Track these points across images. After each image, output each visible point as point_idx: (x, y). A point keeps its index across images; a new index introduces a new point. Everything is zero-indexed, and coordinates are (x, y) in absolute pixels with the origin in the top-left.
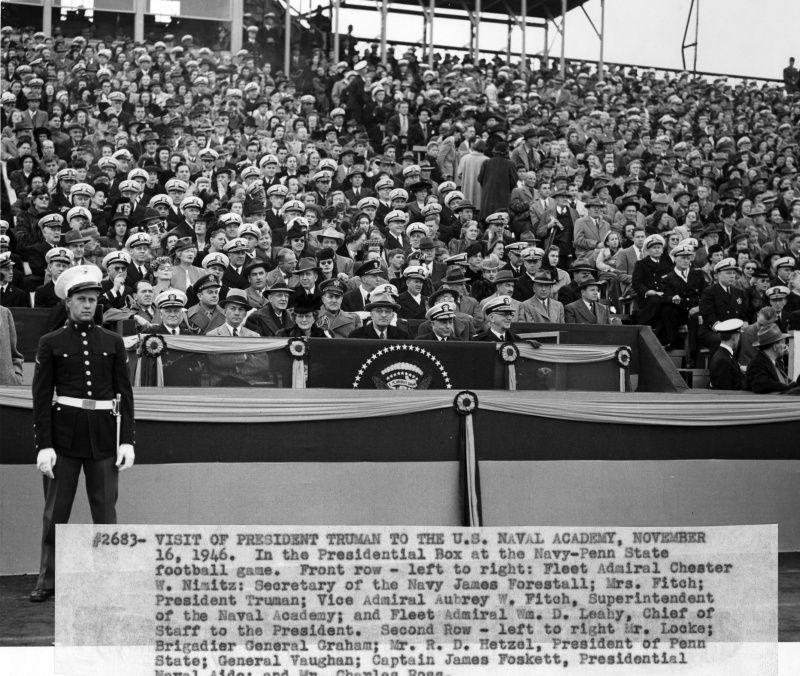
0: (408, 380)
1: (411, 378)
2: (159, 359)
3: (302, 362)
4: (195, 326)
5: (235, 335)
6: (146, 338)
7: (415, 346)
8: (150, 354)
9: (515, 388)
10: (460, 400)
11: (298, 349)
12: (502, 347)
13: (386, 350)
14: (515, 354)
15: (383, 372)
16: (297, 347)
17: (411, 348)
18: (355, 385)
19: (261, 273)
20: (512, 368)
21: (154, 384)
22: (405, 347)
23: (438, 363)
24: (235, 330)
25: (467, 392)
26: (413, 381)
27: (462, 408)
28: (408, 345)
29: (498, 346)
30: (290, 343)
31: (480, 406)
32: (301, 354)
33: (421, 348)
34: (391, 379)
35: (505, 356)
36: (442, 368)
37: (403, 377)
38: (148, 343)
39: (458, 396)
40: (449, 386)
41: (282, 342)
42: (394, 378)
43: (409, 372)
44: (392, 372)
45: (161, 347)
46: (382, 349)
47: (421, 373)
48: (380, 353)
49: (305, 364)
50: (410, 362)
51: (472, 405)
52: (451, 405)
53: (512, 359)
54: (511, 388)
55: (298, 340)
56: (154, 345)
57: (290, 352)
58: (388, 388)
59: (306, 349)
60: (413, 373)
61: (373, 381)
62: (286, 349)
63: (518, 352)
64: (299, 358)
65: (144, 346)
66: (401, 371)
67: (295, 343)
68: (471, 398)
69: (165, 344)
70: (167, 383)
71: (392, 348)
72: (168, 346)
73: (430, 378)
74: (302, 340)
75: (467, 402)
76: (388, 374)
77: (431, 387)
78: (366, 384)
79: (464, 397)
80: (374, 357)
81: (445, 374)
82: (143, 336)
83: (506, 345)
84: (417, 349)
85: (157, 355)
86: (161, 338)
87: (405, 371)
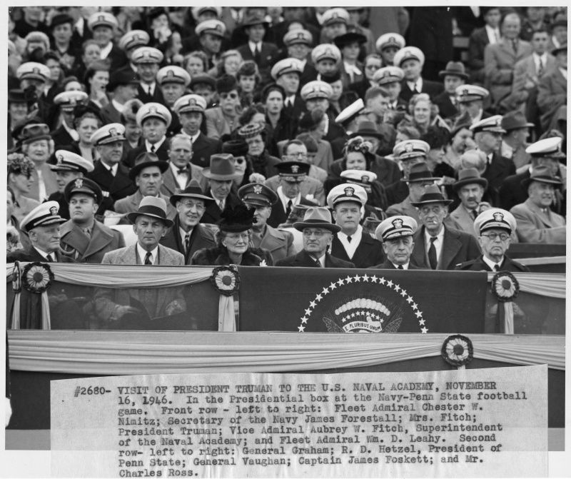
0: (370, 322)
1: (374, 319)
2: (45, 296)
3: (231, 299)
4: (70, 247)
5: (148, 263)
6: (28, 268)
7: (379, 276)
8: (33, 289)
9: (512, 333)
10: (450, 346)
11: (226, 281)
12: (495, 279)
13: (341, 282)
14: (513, 287)
15: (337, 312)
16: (225, 278)
17: (374, 279)
18: (301, 328)
19: (155, 175)
20: (508, 306)
21: (39, 326)
22: (366, 278)
23: (410, 300)
24: (149, 255)
25: (458, 337)
26: (377, 324)
27: (452, 357)
28: (370, 275)
29: (490, 277)
30: (215, 272)
31: (476, 355)
32: (231, 287)
33: (387, 279)
34: (348, 321)
35: (500, 290)
36: (415, 306)
37: (364, 318)
38: (31, 274)
39: (447, 342)
40: (424, 330)
41: (204, 273)
42: (353, 319)
43: (371, 311)
44: (349, 312)
45: (46, 279)
46: (335, 281)
47: (387, 312)
48: (333, 286)
49: (235, 300)
50: (372, 298)
51: (466, 354)
52: (439, 353)
53: (509, 294)
54: (507, 332)
55: (225, 269)
56: (38, 277)
57: (215, 286)
58: (343, 332)
59: (237, 282)
60: (377, 313)
61: (323, 322)
62: (210, 282)
63: (517, 285)
64: (227, 293)
65: (24, 278)
66: (360, 310)
67: (222, 274)
68: (464, 344)
69: (52, 275)
70: (55, 325)
71: (349, 280)
72: (56, 278)
73: (399, 319)
74: (231, 269)
75: (458, 350)
76: (344, 314)
77: (401, 330)
78: (316, 326)
79: (454, 343)
80: (326, 291)
81: (419, 314)
82: (22, 264)
83: (501, 275)
84: (382, 281)
85: (42, 290)
86: (47, 267)
87: (366, 310)
